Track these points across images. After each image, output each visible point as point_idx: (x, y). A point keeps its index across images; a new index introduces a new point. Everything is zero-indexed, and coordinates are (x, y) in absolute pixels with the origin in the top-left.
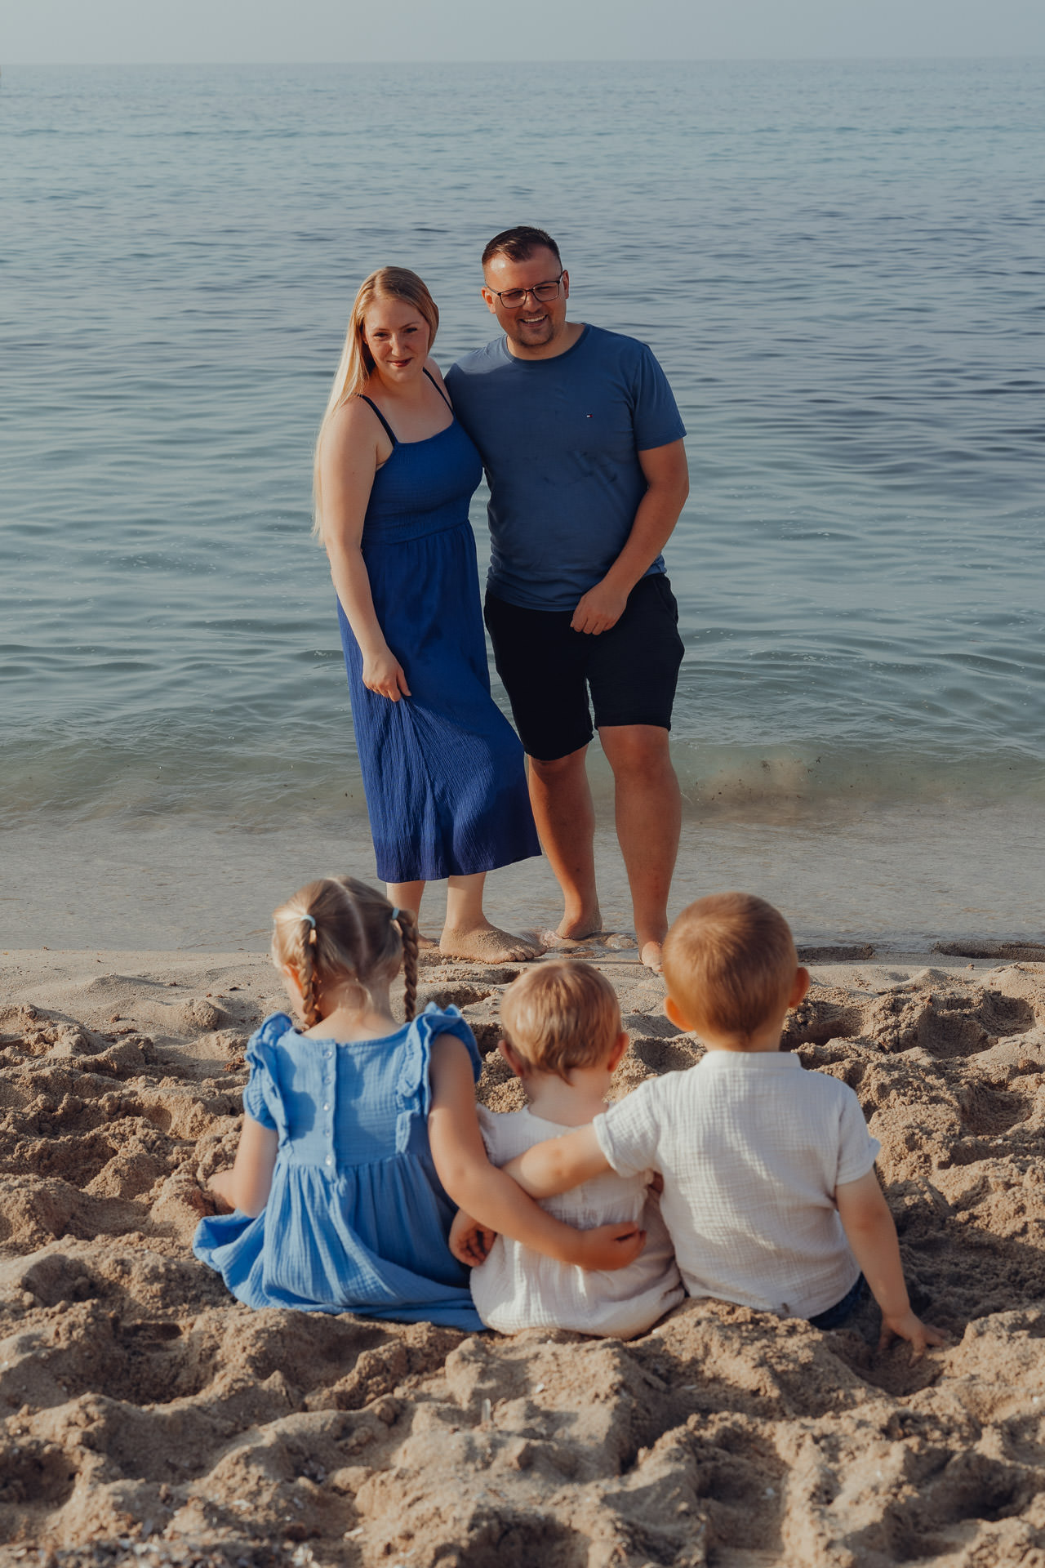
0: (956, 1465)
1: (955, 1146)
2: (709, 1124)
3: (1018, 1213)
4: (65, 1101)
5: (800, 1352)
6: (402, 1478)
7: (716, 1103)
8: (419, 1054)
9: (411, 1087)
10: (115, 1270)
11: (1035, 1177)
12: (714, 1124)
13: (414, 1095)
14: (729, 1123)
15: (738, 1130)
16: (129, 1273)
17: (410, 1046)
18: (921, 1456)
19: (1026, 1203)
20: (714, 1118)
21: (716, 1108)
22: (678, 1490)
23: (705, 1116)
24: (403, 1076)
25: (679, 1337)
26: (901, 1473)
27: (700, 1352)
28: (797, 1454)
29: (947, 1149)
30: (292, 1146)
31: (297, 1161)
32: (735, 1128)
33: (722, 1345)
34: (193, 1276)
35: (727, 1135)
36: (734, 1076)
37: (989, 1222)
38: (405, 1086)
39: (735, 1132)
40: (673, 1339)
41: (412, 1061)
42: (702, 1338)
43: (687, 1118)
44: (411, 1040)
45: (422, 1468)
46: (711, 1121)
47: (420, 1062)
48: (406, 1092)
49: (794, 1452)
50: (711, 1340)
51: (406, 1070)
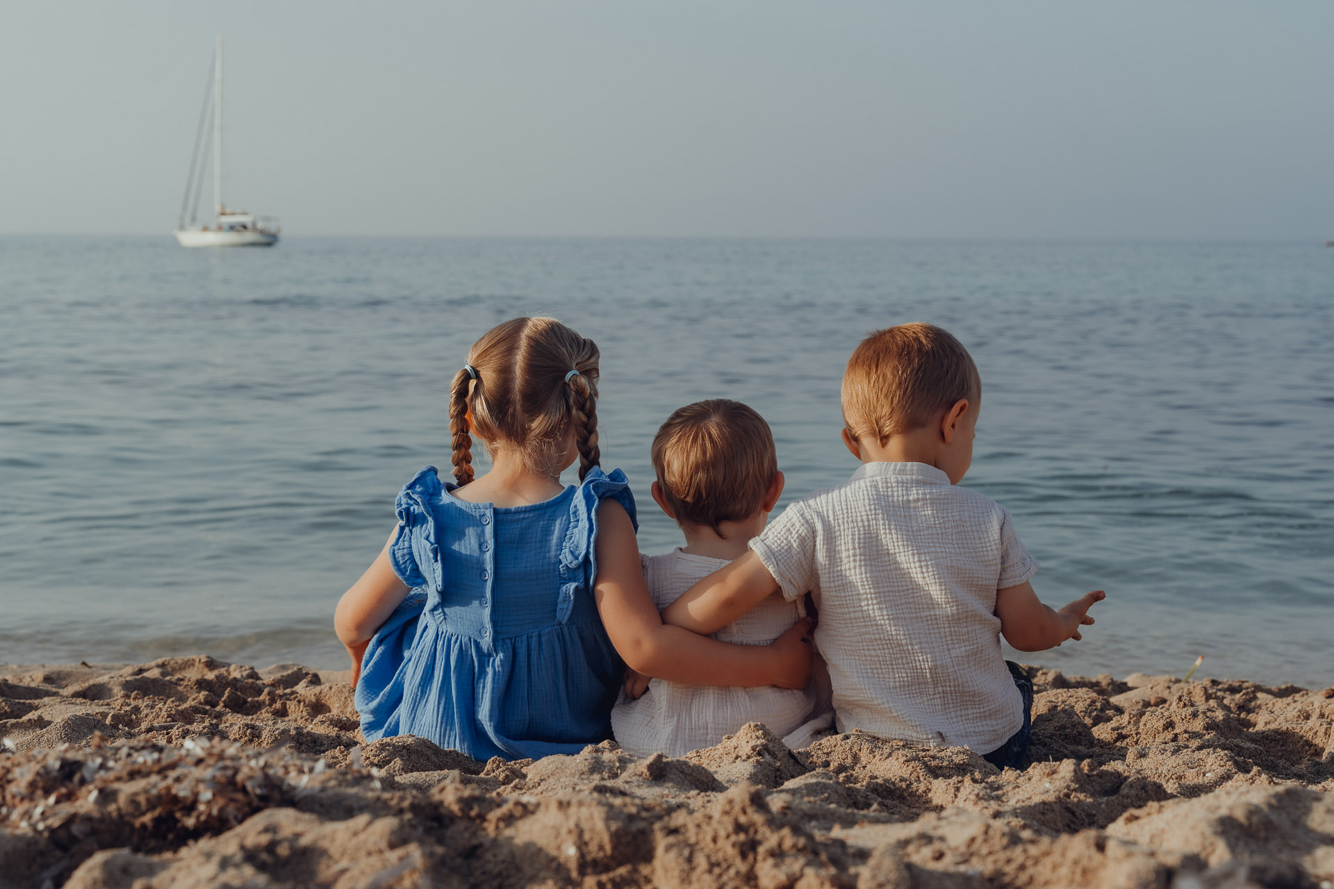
0: (1131, 786)
1: (1096, 715)
2: (864, 526)
3: (1168, 728)
4: (226, 694)
5: (954, 757)
6: (521, 789)
7: (870, 505)
8: (584, 524)
9: (577, 558)
10: (245, 733)
11: (1182, 704)
12: (869, 526)
13: (579, 567)
14: (884, 524)
15: (893, 532)
16: (259, 737)
17: (575, 513)
18: (1093, 775)
19: (1174, 719)
20: (868, 521)
21: (870, 510)
22: (826, 795)
23: (859, 519)
24: (567, 545)
25: (826, 751)
26: (1072, 781)
27: (849, 761)
28: (956, 796)
29: (1090, 717)
30: (443, 611)
31: (448, 628)
32: (890, 529)
33: (872, 752)
34: (325, 742)
35: (883, 536)
36: (887, 482)
37: (1138, 740)
38: (570, 557)
39: (891, 533)
40: (820, 752)
41: (576, 530)
42: (851, 749)
43: (841, 521)
44: (576, 506)
45: (542, 780)
46: (866, 523)
47: (586, 534)
48: (571, 563)
49: (952, 795)
50: (860, 750)
51: (571, 538)
